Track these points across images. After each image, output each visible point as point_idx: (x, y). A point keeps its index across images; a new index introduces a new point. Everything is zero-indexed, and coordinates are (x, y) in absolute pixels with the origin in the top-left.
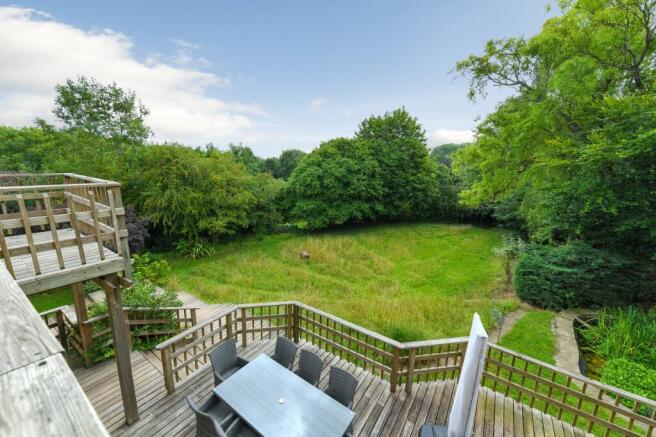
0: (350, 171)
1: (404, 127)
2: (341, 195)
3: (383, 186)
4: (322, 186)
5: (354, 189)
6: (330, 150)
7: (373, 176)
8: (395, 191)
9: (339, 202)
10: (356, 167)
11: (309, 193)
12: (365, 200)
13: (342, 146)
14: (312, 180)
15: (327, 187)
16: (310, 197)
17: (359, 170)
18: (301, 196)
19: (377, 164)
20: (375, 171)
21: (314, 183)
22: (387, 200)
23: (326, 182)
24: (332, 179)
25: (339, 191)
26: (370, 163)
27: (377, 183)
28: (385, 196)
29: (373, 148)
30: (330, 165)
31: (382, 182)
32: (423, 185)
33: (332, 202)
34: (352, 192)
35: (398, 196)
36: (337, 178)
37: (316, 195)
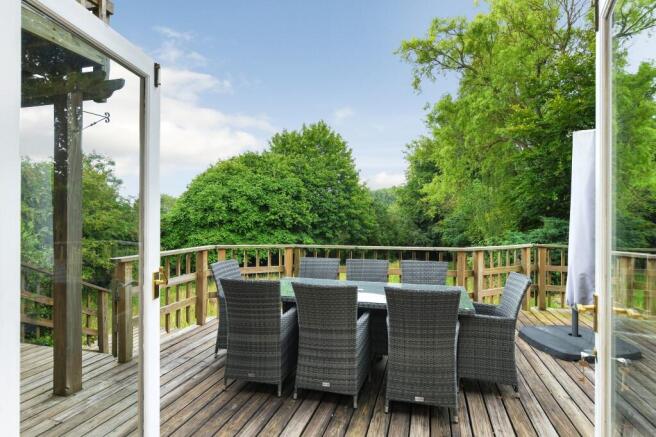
0: (266, 190)
1: (327, 143)
2: (256, 223)
3: (312, 211)
4: (230, 210)
5: (275, 214)
6: (235, 165)
7: (297, 198)
8: (326, 219)
9: (254, 233)
10: (276, 186)
11: (210, 219)
12: (289, 229)
14: (214, 201)
15: (236, 211)
16: (212, 225)
17: (280, 189)
18: (196, 225)
19: (302, 183)
20: (299, 192)
21: (217, 205)
22: (317, 232)
23: (235, 204)
24: (243, 200)
25: (254, 217)
26: (292, 180)
27: (305, 205)
28: (314, 226)
29: (293, 165)
30: (238, 182)
31: (310, 207)
32: (359, 212)
33: (243, 234)
34: (273, 217)
35: (330, 225)
36: (249, 198)
37: (221, 223)
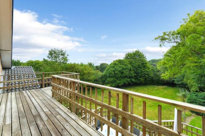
0: (123, 69)
1: (139, 55)
5: (125, 74)
6: (117, 63)
7: (130, 70)
9: (120, 78)
10: (125, 68)
11: (111, 76)
12: (129, 78)
13: (120, 61)
14: (112, 72)
15: (116, 74)
16: (111, 77)
17: (126, 68)
18: (108, 77)
19: (131, 66)
20: (131, 69)
22: (136, 78)
23: (116, 72)
25: (120, 75)
26: (129, 66)
27: (132, 72)
28: (135, 76)
29: (130, 62)
30: (117, 67)
31: (134, 72)
32: (147, 73)
33: (118, 79)
34: (124, 75)
35: (139, 76)
36: (119, 71)
37: (113, 76)
